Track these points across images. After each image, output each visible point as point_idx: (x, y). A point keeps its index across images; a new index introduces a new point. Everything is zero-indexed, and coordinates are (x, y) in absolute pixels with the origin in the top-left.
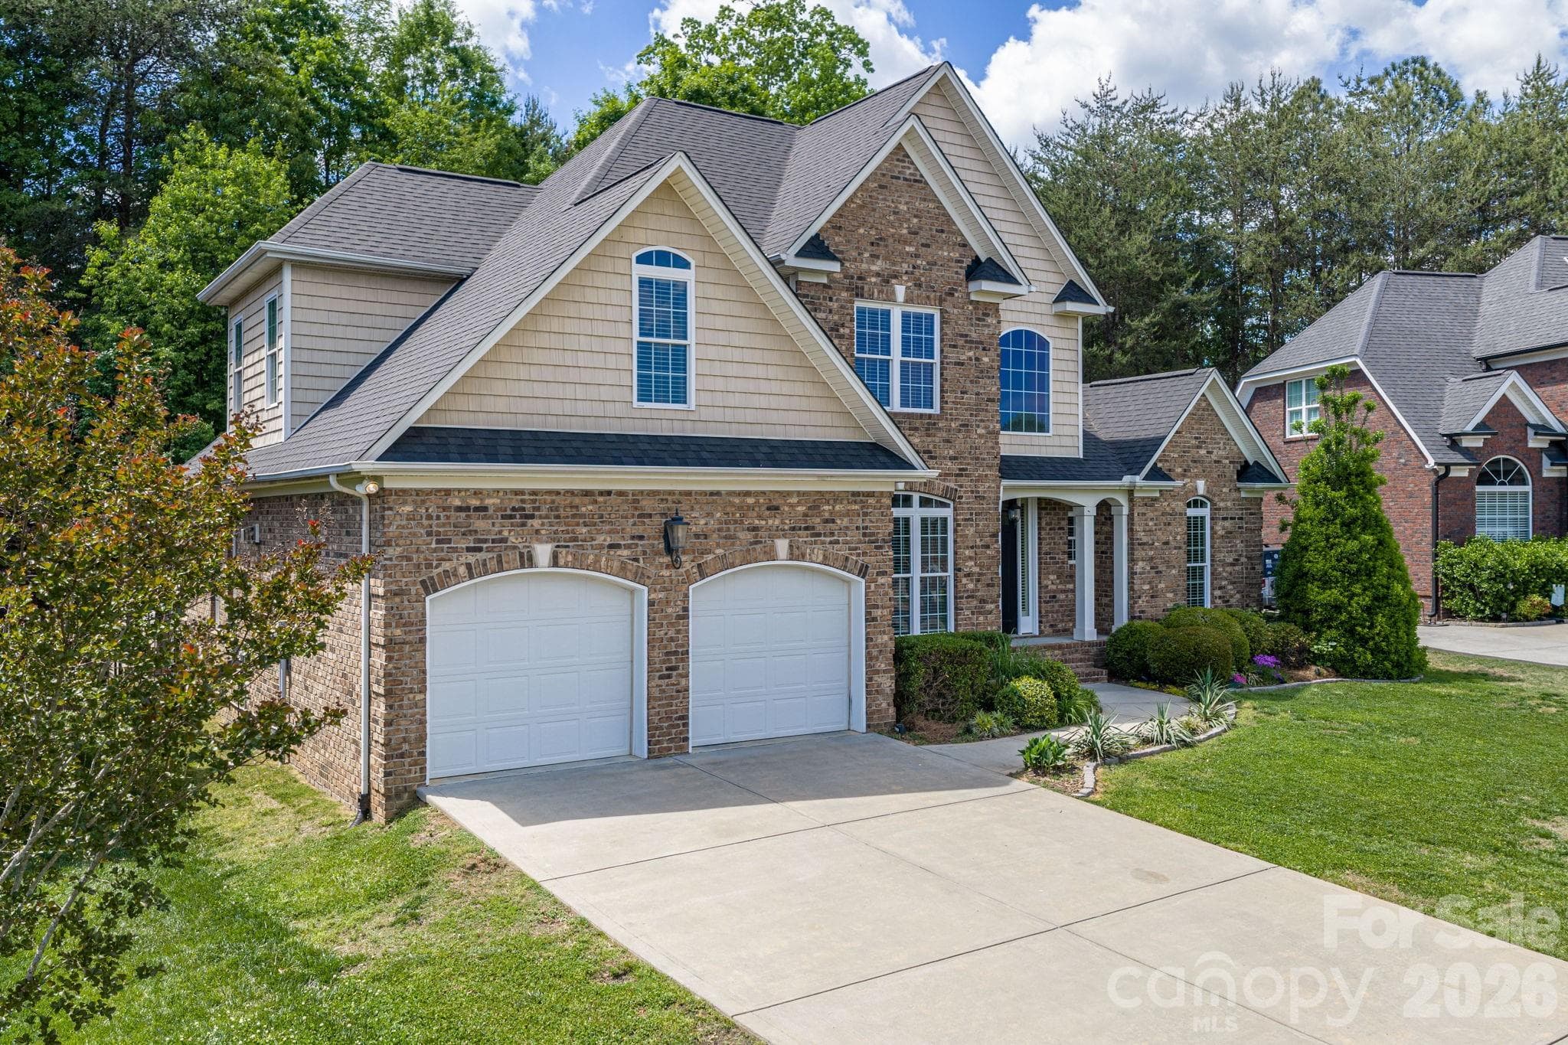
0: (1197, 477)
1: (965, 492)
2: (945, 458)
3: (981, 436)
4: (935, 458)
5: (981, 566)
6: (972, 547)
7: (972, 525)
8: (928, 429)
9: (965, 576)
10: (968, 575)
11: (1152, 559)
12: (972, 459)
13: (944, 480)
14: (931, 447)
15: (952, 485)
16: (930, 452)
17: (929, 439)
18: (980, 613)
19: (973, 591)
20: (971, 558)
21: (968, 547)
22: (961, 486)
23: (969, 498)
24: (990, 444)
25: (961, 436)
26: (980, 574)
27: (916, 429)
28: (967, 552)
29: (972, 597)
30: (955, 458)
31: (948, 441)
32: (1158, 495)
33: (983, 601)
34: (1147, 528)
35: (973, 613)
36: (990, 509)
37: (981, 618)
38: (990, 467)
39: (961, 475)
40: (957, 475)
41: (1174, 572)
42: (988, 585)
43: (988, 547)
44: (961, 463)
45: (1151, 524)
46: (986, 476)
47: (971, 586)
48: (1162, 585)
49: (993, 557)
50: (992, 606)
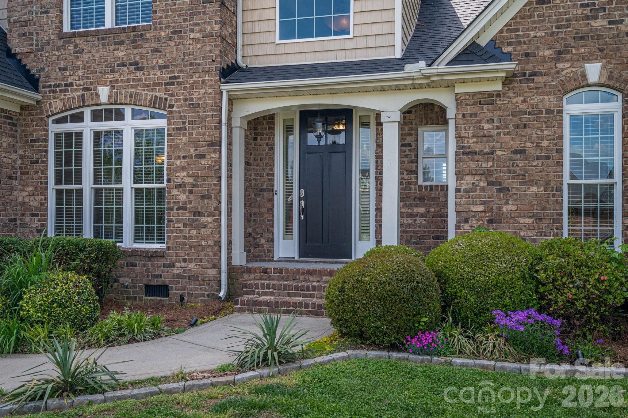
0: (587, 59)
1: (177, 101)
2: (153, 68)
3: (197, 40)
4: (142, 69)
5: (196, 178)
6: (184, 157)
7: (184, 135)
8: (134, 42)
9: (176, 187)
10: (179, 186)
11: (489, 173)
12: (186, 66)
13: (152, 90)
14: (137, 59)
15: (161, 94)
16: (136, 63)
17: (135, 51)
18: (191, 226)
19: (185, 203)
20: (184, 169)
21: (179, 158)
22: (172, 95)
23: (182, 106)
24: (208, 48)
25: (172, 43)
26: (194, 186)
27: (122, 43)
28: (178, 162)
29: (185, 209)
30: (165, 67)
31: (157, 51)
32: (498, 87)
33: (198, 214)
34: (481, 132)
35: (185, 226)
36: (207, 116)
37: (194, 232)
38: (209, 71)
39: (173, 84)
40: (167, 84)
41: (535, 189)
42: (203, 197)
43: (203, 156)
44: (172, 71)
45: (486, 126)
46: (203, 82)
47: (183, 197)
48: (511, 207)
49: (209, 167)
50: (210, 219)
